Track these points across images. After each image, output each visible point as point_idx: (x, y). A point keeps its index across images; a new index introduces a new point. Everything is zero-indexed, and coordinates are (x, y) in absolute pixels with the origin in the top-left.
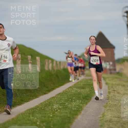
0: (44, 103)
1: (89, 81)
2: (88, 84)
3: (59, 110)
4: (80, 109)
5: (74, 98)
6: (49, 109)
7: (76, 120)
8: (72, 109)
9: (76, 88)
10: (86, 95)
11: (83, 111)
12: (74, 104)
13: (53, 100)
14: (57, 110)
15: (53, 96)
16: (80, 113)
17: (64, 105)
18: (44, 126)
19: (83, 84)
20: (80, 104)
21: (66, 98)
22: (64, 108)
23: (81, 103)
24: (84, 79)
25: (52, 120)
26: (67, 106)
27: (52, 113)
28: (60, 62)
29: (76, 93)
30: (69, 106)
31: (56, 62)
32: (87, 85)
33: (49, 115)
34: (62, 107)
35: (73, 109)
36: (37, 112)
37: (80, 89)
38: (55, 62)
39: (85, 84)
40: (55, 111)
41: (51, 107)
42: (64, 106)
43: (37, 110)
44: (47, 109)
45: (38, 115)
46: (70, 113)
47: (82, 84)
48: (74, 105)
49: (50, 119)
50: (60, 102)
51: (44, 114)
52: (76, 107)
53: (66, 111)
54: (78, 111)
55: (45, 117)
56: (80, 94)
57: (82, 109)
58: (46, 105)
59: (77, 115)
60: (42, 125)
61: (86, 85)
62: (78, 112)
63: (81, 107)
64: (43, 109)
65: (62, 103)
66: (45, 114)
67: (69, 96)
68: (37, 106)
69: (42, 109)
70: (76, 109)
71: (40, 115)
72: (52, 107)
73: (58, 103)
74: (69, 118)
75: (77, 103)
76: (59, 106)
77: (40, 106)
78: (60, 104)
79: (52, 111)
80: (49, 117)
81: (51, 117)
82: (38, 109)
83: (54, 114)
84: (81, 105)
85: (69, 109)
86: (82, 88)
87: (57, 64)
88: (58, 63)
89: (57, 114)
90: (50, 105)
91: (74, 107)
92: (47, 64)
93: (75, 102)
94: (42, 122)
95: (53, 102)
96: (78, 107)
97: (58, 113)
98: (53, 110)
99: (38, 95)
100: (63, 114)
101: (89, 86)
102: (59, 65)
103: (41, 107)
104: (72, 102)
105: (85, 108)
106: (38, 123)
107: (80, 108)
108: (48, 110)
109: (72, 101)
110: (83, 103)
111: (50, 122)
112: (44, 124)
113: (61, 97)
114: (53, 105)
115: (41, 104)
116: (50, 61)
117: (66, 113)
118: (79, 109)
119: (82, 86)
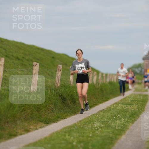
0: (83, 121)
1: (139, 97)
2: (137, 99)
3: (100, 129)
4: (125, 129)
5: (119, 116)
6: (89, 127)
7: (119, 141)
8: (115, 128)
9: (123, 104)
10: (133, 113)
11: (128, 130)
12: (118, 122)
13: (94, 118)
14: (98, 129)
15: (94, 113)
16: (125, 133)
17: (107, 123)
18: (81, 146)
19: (131, 99)
20: (125, 122)
21: (110, 116)
22: (106, 127)
23: (127, 122)
24: (132, 94)
25: (90, 140)
26: (110, 124)
27: (91, 132)
28: (106, 75)
29: (122, 110)
30: (112, 124)
31: (102, 74)
32: (136, 101)
33: (88, 134)
34: (104, 125)
35: (117, 128)
36: (75, 131)
37: (127, 106)
38: (100, 74)
39: (134, 99)
40: (95, 130)
41: (91, 125)
42: (107, 125)
43: (74, 129)
44: (86, 127)
45: (75, 134)
46: (113, 132)
47: (129, 100)
48: (119, 124)
49: (89, 139)
50: (103, 120)
51: (82, 133)
52: (121, 126)
53: (108, 130)
54: (122, 130)
55: (83, 136)
56: (126, 111)
57: (127, 129)
58: (85, 123)
59: (120, 135)
60: (79, 146)
61: (134, 101)
62: (122, 132)
63: (127, 126)
64: (82, 128)
65: (104, 122)
66: (84, 133)
67: (114, 113)
68: (75, 124)
69: (80, 127)
70: (120, 128)
71: (78, 135)
72: (93, 125)
73: (99, 122)
74: (111, 138)
75: (122, 121)
76: (101, 125)
77: (78, 124)
78: (102, 122)
79: (92, 129)
80: (88, 137)
81: (90, 137)
82: (76, 127)
83: (94, 134)
84: (127, 123)
85: (112, 128)
86: (130, 105)
87: (102, 77)
88: (104, 75)
89: (97, 133)
90: (90, 123)
91: (118, 126)
92: (91, 76)
93: (119, 120)
94: (80, 142)
95: (94, 119)
96: (122, 125)
97: (99, 132)
98: (94, 129)
99: (78, 112)
100: (104, 134)
101: (138, 102)
102: (105, 78)
103: (80, 125)
104: (117, 121)
105: (130, 128)
106: (74, 143)
107: (125, 127)
108: (87, 129)
109: (116, 119)
110: (129, 122)
111: (89, 142)
112: (82, 144)
113: (104, 114)
114: (94, 123)
115: (80, 121)
116: (95, 73)
117: (109, 132)
118: (123, 128)
119: (130, 102)
